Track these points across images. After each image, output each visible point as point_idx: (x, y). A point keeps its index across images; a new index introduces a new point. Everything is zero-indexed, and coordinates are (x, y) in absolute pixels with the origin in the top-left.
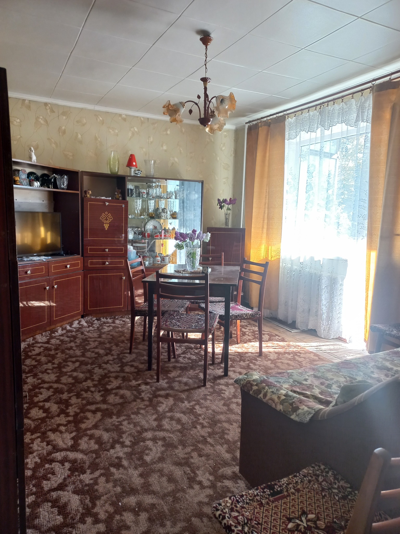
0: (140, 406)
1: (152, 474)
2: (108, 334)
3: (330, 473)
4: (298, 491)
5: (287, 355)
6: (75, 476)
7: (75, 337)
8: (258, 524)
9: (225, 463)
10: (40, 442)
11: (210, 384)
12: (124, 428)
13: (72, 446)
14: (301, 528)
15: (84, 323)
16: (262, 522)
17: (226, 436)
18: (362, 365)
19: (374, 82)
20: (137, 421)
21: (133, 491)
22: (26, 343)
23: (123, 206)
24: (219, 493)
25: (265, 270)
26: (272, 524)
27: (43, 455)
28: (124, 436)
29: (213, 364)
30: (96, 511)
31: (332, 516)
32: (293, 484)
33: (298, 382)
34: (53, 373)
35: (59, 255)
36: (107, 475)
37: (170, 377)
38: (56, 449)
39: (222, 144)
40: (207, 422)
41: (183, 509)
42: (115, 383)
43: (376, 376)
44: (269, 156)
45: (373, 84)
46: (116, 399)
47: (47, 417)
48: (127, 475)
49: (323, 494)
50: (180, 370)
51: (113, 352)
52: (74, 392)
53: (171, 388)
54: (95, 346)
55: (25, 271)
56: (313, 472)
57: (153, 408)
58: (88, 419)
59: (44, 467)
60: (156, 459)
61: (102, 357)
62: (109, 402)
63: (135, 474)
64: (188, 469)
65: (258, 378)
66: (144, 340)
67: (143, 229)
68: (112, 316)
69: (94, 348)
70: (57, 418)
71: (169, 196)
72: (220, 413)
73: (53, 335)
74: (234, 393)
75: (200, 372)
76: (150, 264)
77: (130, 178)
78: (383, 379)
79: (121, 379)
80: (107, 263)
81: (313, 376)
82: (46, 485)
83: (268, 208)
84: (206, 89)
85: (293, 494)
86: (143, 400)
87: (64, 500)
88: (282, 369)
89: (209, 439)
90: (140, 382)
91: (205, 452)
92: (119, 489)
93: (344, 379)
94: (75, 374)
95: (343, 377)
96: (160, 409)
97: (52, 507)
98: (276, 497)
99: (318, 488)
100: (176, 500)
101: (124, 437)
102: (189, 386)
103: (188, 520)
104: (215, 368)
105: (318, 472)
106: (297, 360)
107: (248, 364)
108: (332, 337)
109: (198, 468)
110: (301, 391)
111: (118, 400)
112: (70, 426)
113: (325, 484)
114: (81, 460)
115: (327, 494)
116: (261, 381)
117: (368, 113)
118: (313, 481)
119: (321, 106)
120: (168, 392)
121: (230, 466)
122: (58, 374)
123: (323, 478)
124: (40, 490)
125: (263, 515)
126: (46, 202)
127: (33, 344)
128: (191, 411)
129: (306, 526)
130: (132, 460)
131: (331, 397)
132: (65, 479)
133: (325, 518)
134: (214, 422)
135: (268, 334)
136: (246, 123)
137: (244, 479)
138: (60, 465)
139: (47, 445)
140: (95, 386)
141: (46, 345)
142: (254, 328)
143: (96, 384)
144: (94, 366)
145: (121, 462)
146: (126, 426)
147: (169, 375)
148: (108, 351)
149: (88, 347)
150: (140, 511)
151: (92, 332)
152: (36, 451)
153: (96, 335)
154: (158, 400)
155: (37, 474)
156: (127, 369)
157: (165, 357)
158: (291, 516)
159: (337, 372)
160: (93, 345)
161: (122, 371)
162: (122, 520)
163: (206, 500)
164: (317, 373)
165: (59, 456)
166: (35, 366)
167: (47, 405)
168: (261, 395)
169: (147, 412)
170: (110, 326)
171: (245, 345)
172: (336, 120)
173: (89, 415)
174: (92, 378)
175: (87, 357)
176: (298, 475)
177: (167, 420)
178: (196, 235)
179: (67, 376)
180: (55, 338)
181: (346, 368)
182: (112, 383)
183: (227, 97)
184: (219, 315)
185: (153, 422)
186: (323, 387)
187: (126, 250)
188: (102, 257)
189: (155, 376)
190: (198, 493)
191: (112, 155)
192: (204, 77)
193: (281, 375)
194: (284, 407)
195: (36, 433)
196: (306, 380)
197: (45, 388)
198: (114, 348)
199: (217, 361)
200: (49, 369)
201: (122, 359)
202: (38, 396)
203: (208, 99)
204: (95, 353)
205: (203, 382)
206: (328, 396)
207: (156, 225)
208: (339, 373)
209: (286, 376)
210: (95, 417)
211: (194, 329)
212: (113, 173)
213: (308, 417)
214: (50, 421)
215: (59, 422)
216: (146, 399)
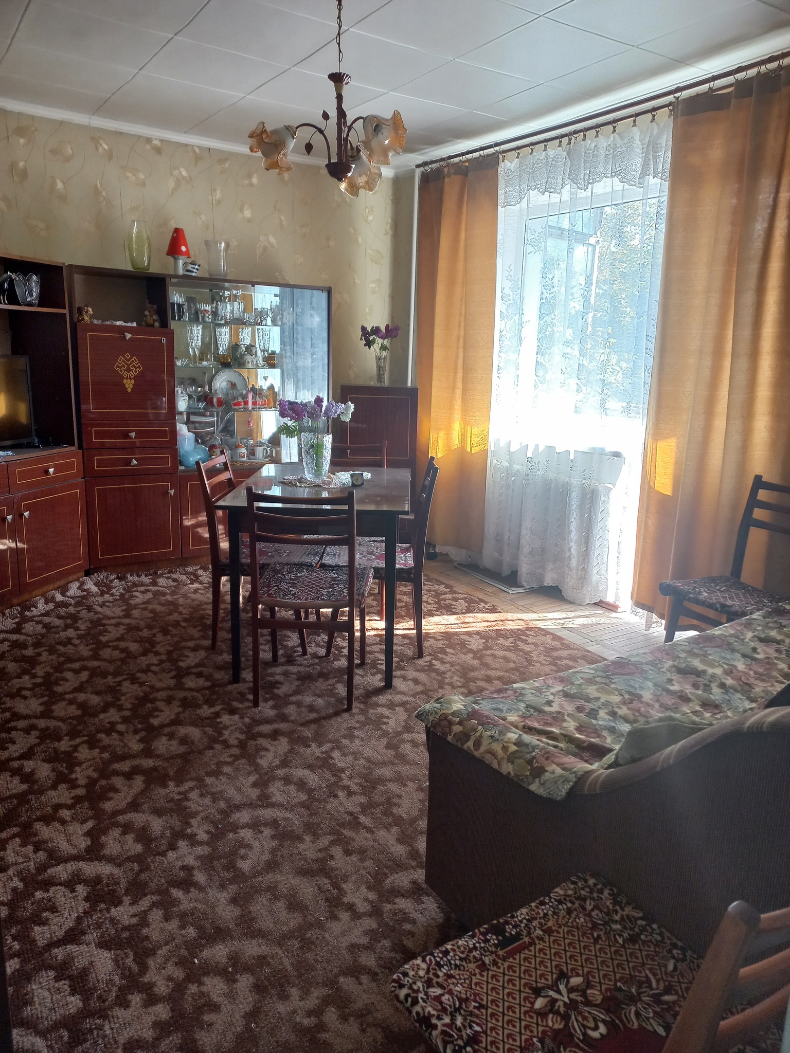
0: (222, 759)
1: (256, 896)
2: (145, 609)
3: (606, 892)
4: (549, 931)
5: (501, 641)
6: (100, 911)
7: (75, 618)
8: (481, 1007)
9: (397, 865)
10: (20, 846)
11: (358, 705)
12: (192, 806)
13: (88, 850)
14: (559, 1006)
15: (90, 585)
16: (487, 1003)
17: (395, 810)
18: (650, 667)
19: (678, 94)
20: (218, 789)
21: (220, 934)
23: (164, 340)
24: (388, 924)
26: (506, 1004)
27: (29, 871)
28: (194, 822)
29: (363, 664)
30: (149, 980)
31: (613, 978)
32: (538, 920)
33: (535, 709)
34: (35, 696)
35: (30, 446)
36: (166, 905)
37: (278, 695)
38: (55, 857)
39: (366, 207)
40: (356, 784)
41: (321, 962)
42: (166, 714)
43: (675, 687)
44: (466, 239)
45: (677, 98)
46: (171, 745)
47: (30, 791)
48: (206, 901)
49: (595, 935)
50: (297, 680)
51: (158, 648)
52: (84, 736)
53: (284, 718)
54: (118, 635)
56: (575, 893)
57: (249, 761)
58: (116, 791)
59: (34, 896)
60: (262, 865)
61: (136, 658)
62: (158, 752)
63: (223, 899)
64: (326, 881)
65: (462, 707)
67: (207, 389)
68: (149, 570)
69: (118, 639)
70: (51, 793)
71: (259, 318)
72: (382, 764)
73: (27, 613)
74: (405, 721)
75: (337, 682)
77: (175, 280)
78: (690, 692)
79: (179, 704)
80: (135, 462)
81: (561, 694)
82: (41, 935)
83: (464, 348)
84: (340, 98)
85: (541, 939)
86: (226, 745)
87: (80, 963)
88: (495, 669)
89: (362, 819)
90: (218, 708)
91: (356, 845)
92: (191, 932)
93: (619, 698)
94: (81, 697)
95: (617, 693)
96: (263, 763)
97: (57, 979)
98: (509, 948)
99: (585, 924)
100: (307, 944)
101: (193, 823)
102: (317, 711)
103: (332, 983)
104: (367, 673)
105: (583, 892)
106: (521, 650)
107: (430, 661)
108: (587, 601)
109: (345, 878)
110: (541, 727)
111: (175, 747)
112: (80, 808)
113: (597, 915)
114: (108, 878)
115: (602, 933)
116: (468, 714)
117: (664, 158)
118: (575, 909)
119: (570, 139)
120: (276, 726)
121: (407, 869)
122: (46, 699)
123: (593, 903)
124: (28, 946)
125: (487, 987)
128: (325, 763)
129: (567, 1000)
130: (214, 870)
131: (599, 736)
132: (79, 920)
133: (600, 983)
134: (370, 784)
135: (464, 599)
136: (418, 166)
137: (434, 894)
138: (68, 893)
139: (35, 852)
140: (125, 720)
141: (15, 637)
142: (437, 587)
143: (128, 717)
144: (120, 678)
145: (192, 875)
146: (196, 801)
147: (276, 691)
148: (147, 645)
149: (104, 639)
150: (237, 972)
151: (111, 604)
152: (13, 864)
153: (118, 611)
154: (257, 744)
155: (20, 914)
156: (191, 682)
157: (266, 654)
158: (539, 985)
159: (605, 684)
160: (113, 633)
161: (180, 686)
162: (203, 993)
163: (365, 940)
164: (569, 687)
165: (62, 871)
167: (29, 765)
168: (470, 744)
169: (237, 770)
170: (148, 591)
172: (601, 169)
173: (118, 781)
174: (118, 703)
175: (105, 660)
176: (547, 901)
177: (278, 784)
178: (324, 408)
179: (66, 702)
180: (32, 621)
181: (622, 674)
182: (160, 714)
183: (387, 120)
184: (374, 568)
185: (250, 790)
186: (582, 715)
187: (174, 433)
188: (123, 449)
189: (249, 693)
190: (349, 928)
191: (135, 230)
192: (336, 70)
193: (502, 695)
194: (516, 768)
195: (10, 827)
196: (549, 703)
197: (20, 730)
198: (159, 637)
199: (369, 658)
200: (25, 689)
201: (177, 661)
202: (8, 748)
203: (345, 122)
204: (120, 649)
205: (345, 702)
206: (592, 735)
207: (234, 380)
208: (609, 686)
209: (511, 697)
210: (130, 786)
211: (326, 600)
212: (139, 269)
213: (564, 788)
214: (38, 799)
215: (57, 801)
216: (233, 744)
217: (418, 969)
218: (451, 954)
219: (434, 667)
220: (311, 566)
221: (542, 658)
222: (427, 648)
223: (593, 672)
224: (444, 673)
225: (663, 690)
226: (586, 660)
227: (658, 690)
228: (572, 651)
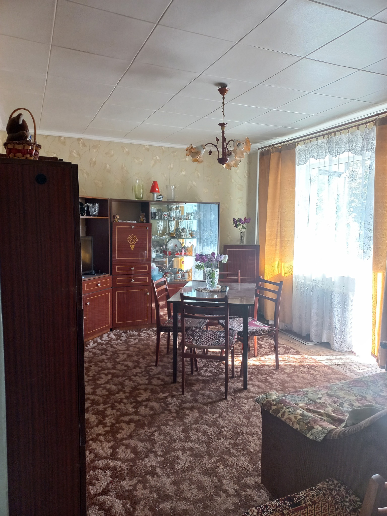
0: (168, 418)
1: (183, 482)
2: (135, 347)
3: (343, 488)
4: (314, 503)
5: (302, 369)
6: (116, 482)
7: (105, 350)
9: (248, 473)
11: (231, 397)
12: (155, 438)
13: (112, 455)
15: (112, 335)
17: (248, 448)
18: (372, 383)
19: (377, 117)
20: (167, 432)
21: (167, 498)
23: (148, 228)
24: (243, 501)
25: (280, 289)
27: (87, 462)
28: (156, 446)
29: (233, 377)
32: (310, 497)
33: (313, 401)
34: (89, 385)
35: (91, 274)
36: (144, 482)
37: (193, 390)
38: (98, 457)
40: (229, 434)
42: (144, 396)
43: (384, 394)
44: (281, 180)
46: (146, 410)
47: (87, 427)
48: (161, 482)
49: (336, 507)
50: (203, 383)
51: (141, 365)
52: (109, 404)
53: (196, 401)
54: (124, 359)
56: (328, 487)
57: (180, 420)
58: (123, 429)
59: (89, 473)
60: (186, 468)
61: (131, 369)
62: (141, 413)
63: (169, 482)
64: (215, 478)
65: (277, 397)
66: (168, 352)
67: (165, 248)
68: (137, 329)
69: (124, 361)
70: (96, 428)
71: (188, 217)
72: (242, 425)
73: (86, 347)
74: (253, 406)
75: (221, 385)
76: (171, 280)
77: (153, 203)
79: (150, 391)
80: (133, 280)
81: (326, 394)
82: (92, 490)
83: (281, 227)
84: (223, 132)
85: (310, 505)
86: (170, 412)
87: (108, 504)
88: (298, 383)
89: (232, 451)
90: (167, 394)
91: (229, 462)
92: (155, 495)
93: (355, 398)
94: (108, 386)
95: (354, 395)
96: (187, 421)
97: (99, 510)
98: (295, 508)
99: (331, 501)
100: (206, 507)
102: (211, 399)
104: (235, 381)
105: (331, 487)
106: (312, 374)
107: (266, 377)
108: (345, 350)
109: (224, 477)
110: (315, 409)
111: (148, 412)
112: (108, 436)
113: (338, 498)
114: (120, 468)
115: (339, 506)
116: (279, 401)
117: (372, 143)
118: (327, 494)
119: (328, 136)
120: (193, 404)
121: (253, 476)
122: (93, 386)
123: (336, 492)
128: (215, 423)
130: (165, 468)
131: (343, 415)
132: (108, 485)
134: (236, 435)
135: (283, 347)
136: (259, 149)
137: (266, 489)
138: (103, 473)
139: (90, 454)
140: (127, 398)
142: (270, 340)
143: (128, 396)
144: (125, 378)
145: (155, 470)
146: (157, 437)
147: (193, 388)
148: (136, 364)
149: (118, 360)
151: (121, 344)
153: (124, 347)
154: (184, 412)
156: (154, 381)
157: (188, 370)
159: (348, 391)
160: (122, 357)
161: (150, 383)
163: (232, 507)
164: (330, 391)
165: (100, 463)
168: (280, 415)
169: (175, 423)
170: (136, 338)
171: (262, 358)
172: (343, 149)
173: (124, 425)
174: (124, 390)
175: (118, 370)
176: (314, 489)
177: (193, 431)
178: (215, 257)
179: (102, 388)
180: (88, 351)
181: (357, 386)
182: (141, 395)
183: (243, 141)
184: (238, 331)
185: (181, 433)
186: (336, 405)
187: (150, 267)
188: (128, 275)
189: (180, 388)
190: (225, 501)
191: (137, 183)
192: (222, 122)
193: (297, 393)
194: (300, 426)
196: (320, 398)
198: (141, 360)
199: (236, 374)
200: (85, 381)
201: (149, 371)
203: (225, 142)
204: (125, 365)
205: (224, 395)
206: (341, 414)
207: (176, 244)
208: (350, 392)
209: (302, 395)
210: (129, 428)
211: (215, 345)
212: (138, 199)
213: (322, 436)
214: (91, 430)
215: (98, 432)
216: (173, 412)
217: (254, 512)
218: (269, 507)
219: (268, 380)
221: (322, 378)
222: (264, 370)
223: (343, 385)
224: (273, 383)
225: (378, 395)
227: (375, 395)
228: (338, 375)
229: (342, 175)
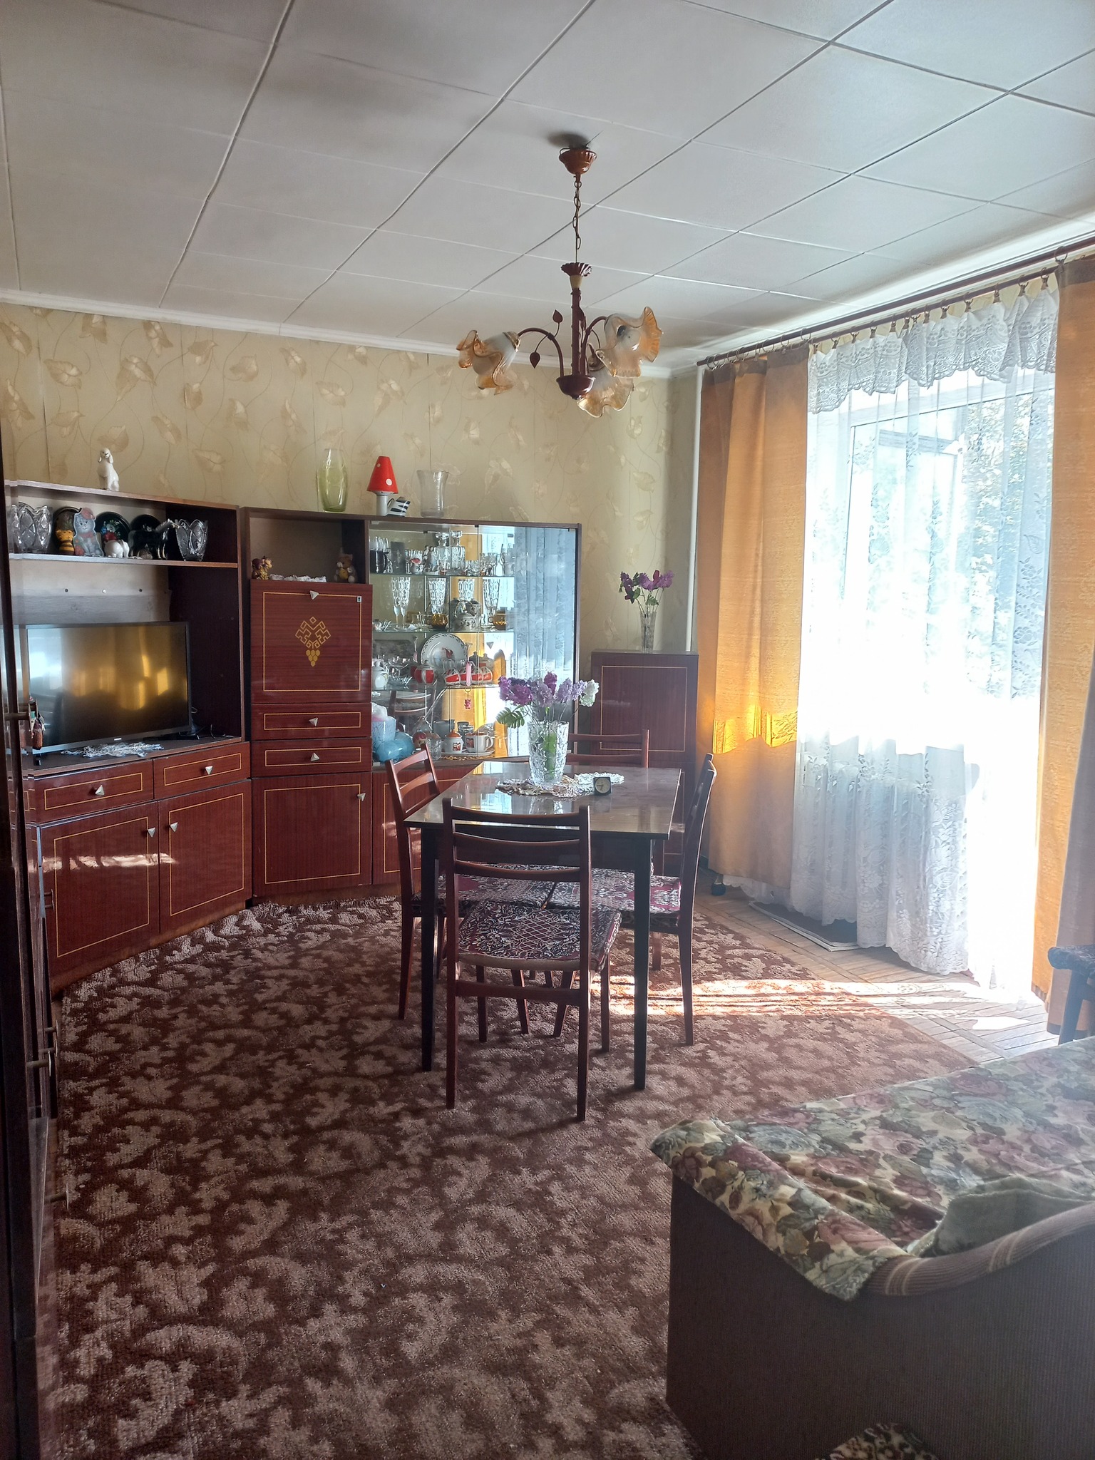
0: (396, 1184)
1: (422, 1400)
2: (318, 956)
5: (813, 1024)
6: (207, 1403)
7: (226, 966)
9: (628, 1367)
10: (117, 1295)
11: (594, 1113)
12: (349, 1251)
13: (203, 1308)
15: (251, 920)
17: (633, 1281)
18: (1021, 1085)
19: (1062, 257)
20: (387, 1228)
22: (94, 984)
23: (360, 600)
27: (123, 1335)
28: (348, 1276)
29: (604, 1051)
33: (835, 1145)
34: (162, 1076)
35: (185, 737)
36: (297, 1402)
37: (481, 1091)
38: (159, 1316)
39: (632, 418)
40: (581, 1236)
42: (331, 1109)
43: (1059, 1120)
44: (764, 457)
45: (1061, 262)
46: (330, 1159)
47: (139, 1215)
48: (351, 1402)
50: (511, 1070)
51: (329, 1013)
52: (217, 1137)
53: (486, 1126)
54: (279, 993)
55: (90, 787)
57: (433, 1190)
58: (250, 1221)
59: (123, 1373)
60: (436, 1351)
61: (298, 1026)
62: (312, 1168)
63: (375, 1400)
64: (524, 1385)
67: (415, 660)
68: (329, 901)
69: (278, 999)
70: (165, 1219)
71: (486, 566)
72: (621, 1207)
73: (168, 958)
75: (567, 1076)
77: (377, 523)
78: (1083, 1130)
79: (346, 1096)
80: (316, 757)
81: (878, 1122)
82: (125, 1433)
83: (763, 601)
84: (576, 294)
86: (404, 1162)
89: (585, 1291)
90: (398, 1107)
91: (572, 1331)
93: (968, 1133)
94: (221, 1080)
95: (964, 1125)
96: (452, 1193)
101: (347, 1278)
102: (535, 1119)
104: (611, 1064)
107: (703, 1051)
108: (950, 969)
109: (552, 1383)
110: (841, 1175)
111: (335, 1163)
112: (200, 1244)
114: (224, 1353)
116: (725, 1151)
117: (1039, 341)
119: (907, 321)
120: (475, 1138)
121: (644, 1376)
122: (175, 1081)
124: (107, 1448)
126: (148, 593)
127: (112, 987)
128: (538, 1200)
130: (368, 1353)
131: (929, 1194)
132: (177, 1414)
134: (601, 1236)
135: (761, 957)
136: (700, 363)
137: (680, 1422)
138: (168, 1371)
139: (134, 1305)
140: (275, 1117)
141: (148, 991)
142: (722, 937)
143: (278, 1113)
144: (275, 1055)
145: (336, 1359)
146: (356, 1247)
147: (480, 1085)
148: (315, 1009)
149: (260, 997)
151: (275, 948)
152: (103, 1322)
153: (283, 958)
154: (446, 1165)
155: (102, 1397)
156: (366, 1065)
157: (471, 1029)
159: (948, 1110)
160: (273, 989)
161: (351, 1071)
164: (891, 1112)
165: (164, 1338)
166: (114, 1057)
167: (142, 1176)
168: (725, 1198)
169: (414, 1201)
170: (324, 930)
172: (951, 360)
173: (254, 1208)
174: (268, 1091)
175: (257, 1028)
177: (470, 1227)
178: (557, 689)
179: (201, 1087)
180: (172, 969)
181: (976, 1095)
182: (320, 1110)
183: (635, 320)
184: (622, 912)
185: (430, 1233)
186: (907, 1158)
187: (368, 717)
188: (302, 739)
189: (443, 1087)
191: (329, 460)
192: (572, 261)
193: (786, 1119)
194: (788, 1241)
195: (106, 1265)
196: (857, 1137)
197: (138, 1124)
198: (332, 999)
199: (615, 1042)
200: (151, 1065)
201: (352, 1033)
202: (118, 1150)
203: (583, 326)
204: (280, 1013)
205: (576, 1107)
206: (921, 1192)
207: (450, 648)
208: (953, 1113)
209: (801, 1124)
210: (269, 1216)
211: (550, 958)
212: (331, 510)
213: (855, 1281)
214: (147, 1226)
215: (171, 1231)
216: (413, 1162)
219: (709, 1060)
220: (535, 906)
221: (873, 1055)
222: (701, 1030)
223: (930, 1089)
224: (723, 1070)
225: (1038, 1125)
226: (940, 1061)
227: (1031, 1123)
228: (920, 1046)
229: (948, 449)
